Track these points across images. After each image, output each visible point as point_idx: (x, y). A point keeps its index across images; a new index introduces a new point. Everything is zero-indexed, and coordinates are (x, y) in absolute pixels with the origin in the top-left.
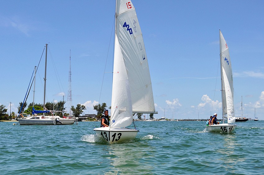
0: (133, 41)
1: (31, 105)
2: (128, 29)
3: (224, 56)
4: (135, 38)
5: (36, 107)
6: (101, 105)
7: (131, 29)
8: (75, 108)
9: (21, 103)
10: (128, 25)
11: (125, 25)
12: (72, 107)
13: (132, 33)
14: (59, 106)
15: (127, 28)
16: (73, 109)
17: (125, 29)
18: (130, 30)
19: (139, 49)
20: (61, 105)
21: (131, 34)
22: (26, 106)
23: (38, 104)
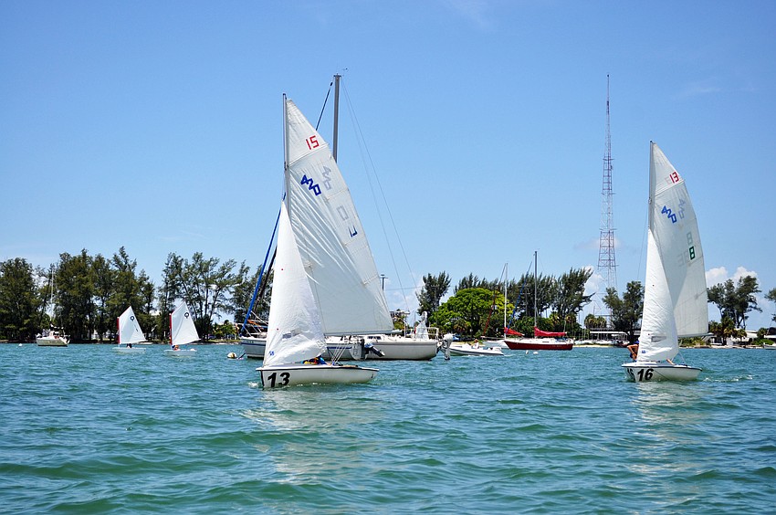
0: (323, 207)
1: (466, 284)
2: (311, 188)
3: (660, 203)
4: (327, 201)
5: (478, 294)
6: (736, 286)
7: (317, 186)
8: (621, 297)
9: (430, 277)
10: (311, 180)
11: (305, 180)
12: (609, 291)
13: (320, 192)
14: (567, 287)
15: (308, 186)
16: (611, 300)
17: (305, 188)
18: (316, 188)
19: (339, 218)
20: (575, 282)
21: (317, 194)
22: (445, 288)
23: (490, 280)
